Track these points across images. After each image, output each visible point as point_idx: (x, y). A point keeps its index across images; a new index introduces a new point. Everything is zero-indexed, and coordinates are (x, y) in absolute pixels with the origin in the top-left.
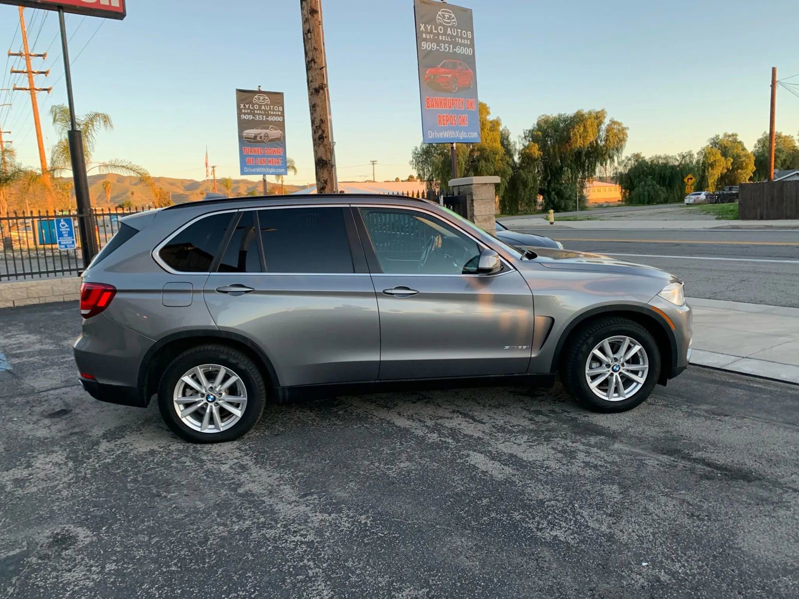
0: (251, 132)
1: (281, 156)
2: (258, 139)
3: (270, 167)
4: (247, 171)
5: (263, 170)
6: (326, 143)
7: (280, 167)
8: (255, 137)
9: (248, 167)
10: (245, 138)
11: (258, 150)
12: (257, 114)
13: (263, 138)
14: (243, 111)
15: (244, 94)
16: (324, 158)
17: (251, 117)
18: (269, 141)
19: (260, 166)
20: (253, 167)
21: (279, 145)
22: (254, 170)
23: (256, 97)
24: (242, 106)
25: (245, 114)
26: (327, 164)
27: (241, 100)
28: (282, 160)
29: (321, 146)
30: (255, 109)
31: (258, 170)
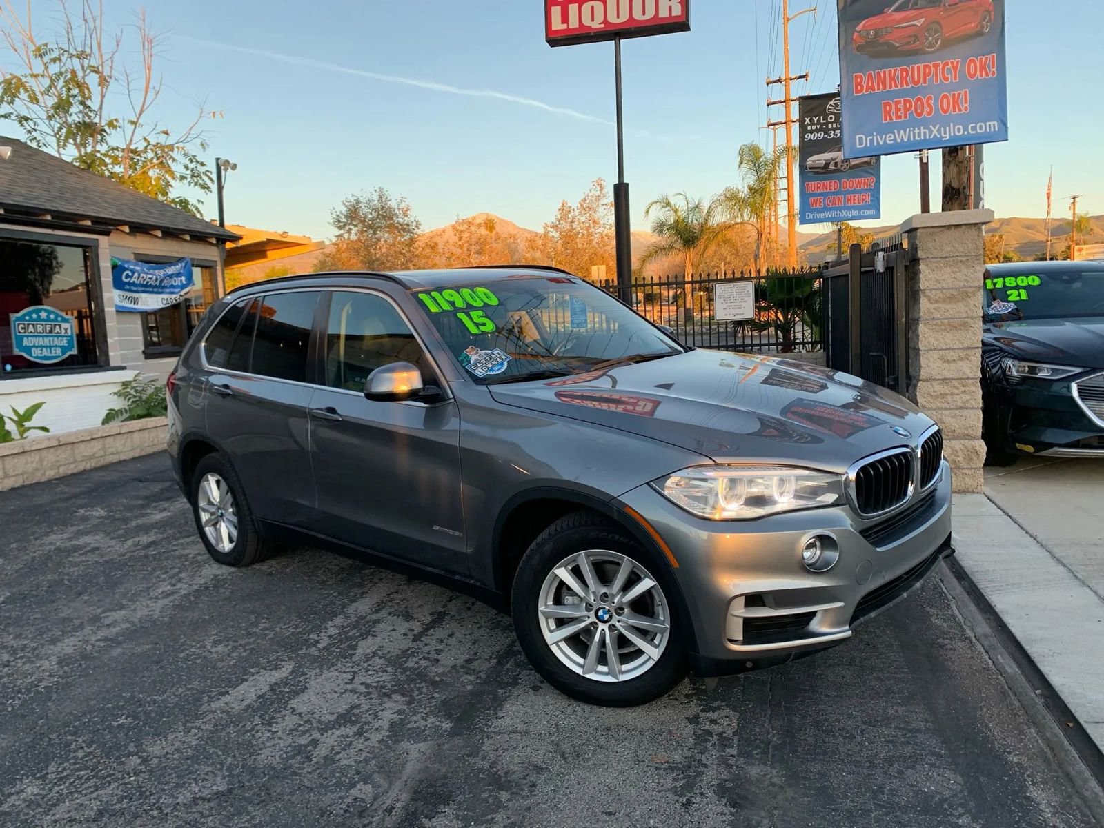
0: (819, 159)
1: (870, 190)
2: (832, 167)
3: (849, 209)
4: (811, 217)
5: (837, 214)
6: (960, 159)
7: (868, 208)
8: (827, 165)
9: (812, 211)
10: (810, 168)
11: (830, 184)
12: (833, 129)
13: (839, 166)
14: (809, 128)
15: (811, 101)
16: (955, 185)
17: (821, 135)
18: (851, 168)
19: (831, 209)
20: (819, 211)
21: (867, 172)
22: (822, 215)
23: (831, 103)
24: (807, 120)
25: (811, 132)
26: (959, 195)
27: (806, 112)
28: (872, 195)
29: (952, 166)
30: (828, 123)
31: (828, 215)
